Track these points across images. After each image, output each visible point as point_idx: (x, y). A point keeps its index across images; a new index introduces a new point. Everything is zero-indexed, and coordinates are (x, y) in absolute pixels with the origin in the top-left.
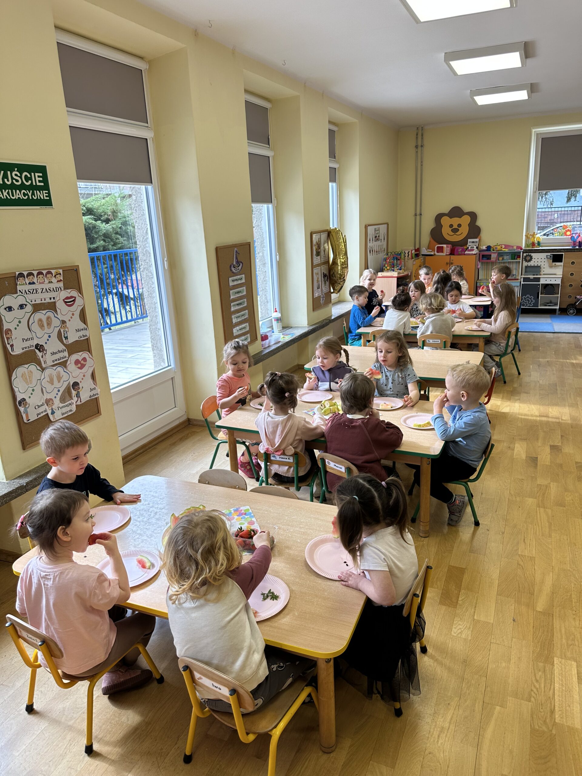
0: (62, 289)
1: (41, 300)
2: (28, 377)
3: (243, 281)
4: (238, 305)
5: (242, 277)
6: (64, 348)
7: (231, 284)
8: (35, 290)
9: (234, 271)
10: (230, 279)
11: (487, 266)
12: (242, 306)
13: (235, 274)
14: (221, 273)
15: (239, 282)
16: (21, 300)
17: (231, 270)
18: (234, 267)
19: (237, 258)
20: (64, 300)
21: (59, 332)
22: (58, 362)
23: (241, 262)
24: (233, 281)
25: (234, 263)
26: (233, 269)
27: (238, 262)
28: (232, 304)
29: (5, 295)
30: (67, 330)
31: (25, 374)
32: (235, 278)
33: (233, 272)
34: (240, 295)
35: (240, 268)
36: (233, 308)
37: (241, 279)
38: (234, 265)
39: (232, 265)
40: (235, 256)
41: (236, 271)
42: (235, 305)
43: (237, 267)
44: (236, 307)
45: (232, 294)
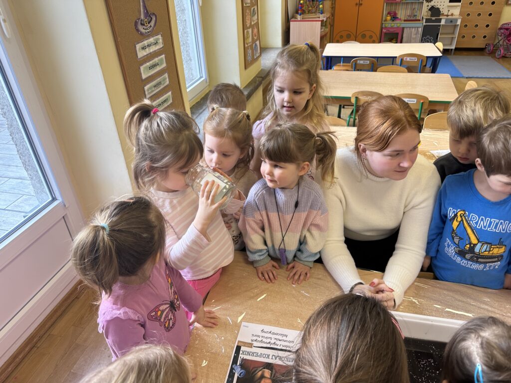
3: (160, 45)
4: (155, 86)
5: (158, 39)
7: (141, 54)
9: (144, 31)
10: (138, 46)
11: (391, 6)
12: (162, 87)
13: (145, 37)
14: (119, 39)
15: (154, 48)
17: (138, 30)
18: (142, 24)
19: (145, 7)
23: (154, 14)
24: (143, 48)
25: (142, 17)
26: (141, 28)
27: (147, 14)
28: (146, 88)
32: (146, 43)
33: (142, 34)
34: (158, 69)
35: (152, 23)
36: (149, 93)
37: (157, 42)
38: (141, 20)
39: (138, 19)
40: (141, 4)
41: (146, 31)
42: (150, 88)
43: (146, 24)
44: (153, 91)
45: (144, 71)
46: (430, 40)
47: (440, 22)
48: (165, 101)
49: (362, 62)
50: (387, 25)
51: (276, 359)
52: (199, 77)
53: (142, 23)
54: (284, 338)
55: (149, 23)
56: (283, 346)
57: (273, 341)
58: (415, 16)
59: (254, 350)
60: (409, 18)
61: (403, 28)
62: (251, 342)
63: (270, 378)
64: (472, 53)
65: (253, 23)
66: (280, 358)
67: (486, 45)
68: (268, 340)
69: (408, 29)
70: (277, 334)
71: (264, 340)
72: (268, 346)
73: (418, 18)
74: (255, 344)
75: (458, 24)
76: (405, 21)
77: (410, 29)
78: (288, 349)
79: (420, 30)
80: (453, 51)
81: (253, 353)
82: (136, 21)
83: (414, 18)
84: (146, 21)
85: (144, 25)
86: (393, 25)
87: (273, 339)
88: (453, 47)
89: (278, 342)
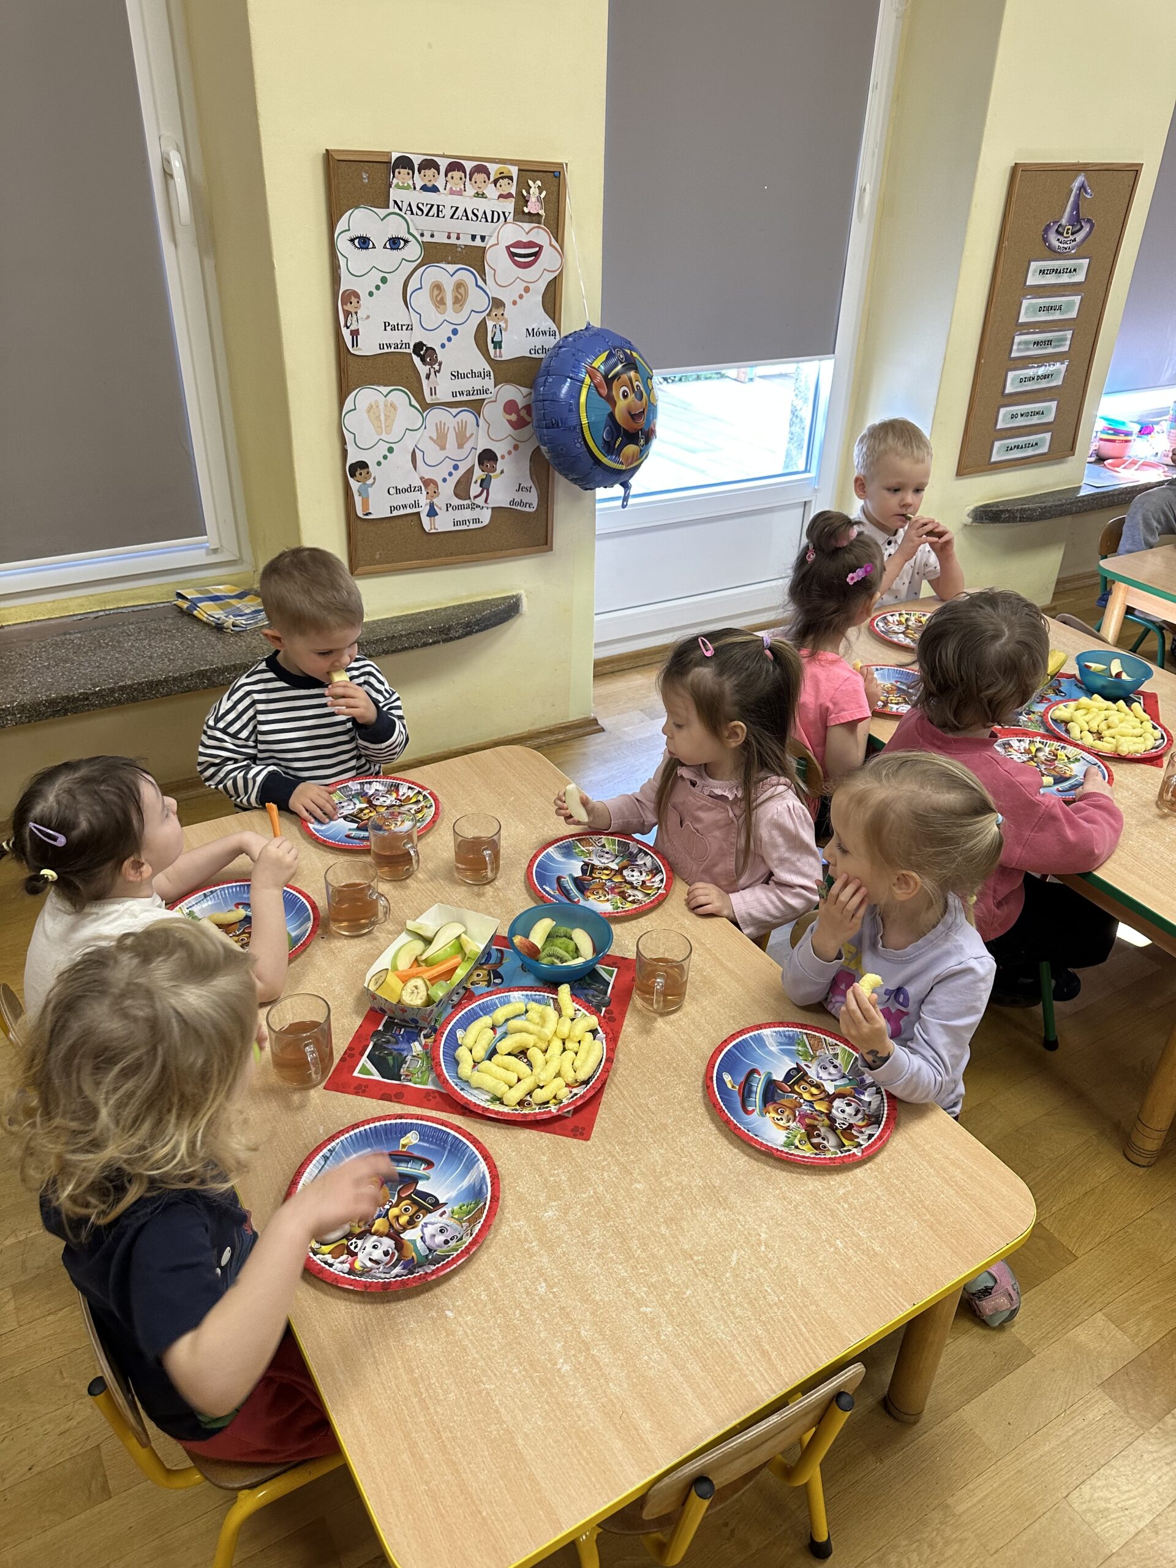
0: (510, 218)
1: (449, 237)
2: (383, 418)
3: (1080, 277)
4: (1036, 343)
5: (1079, 266)
6: (488, 368)
7: (1033, 280)
8: (435, 208)
9: (1057, 244)
10: (1035, 266)
13: (1055, 254)
14: (1006, 244)
15: (1065, 279)
16: (395, 227)
17: (1045, 240)
18: (1057, 232)
19: (1076, 206)
20: (508, 248)
21: (482, 325)
22: (465, 398)
23: (1089, 221)
24: (1042, 272)
25: (1064, 221)
26: (1053, 238)
27: (1077, 221)
28: (1017, 339)
29: (357, 207)
30: (503, 325)
31: (377, 407)
32: (1052, 264)
33: (1050, 247)
34: (1057, 316)
35: (1079, 237)
36: (1019, 350)
37: (1075, 270)
38: (1060, 225)
39: (1055, 222)
40: (1072, 199)
41: (1062, 245)
42: (1026, 343)
43: (1067, 233)
44: (1028, 349)
45: (1027, 309)
48: (1045, 377)
53: (1060, 230)
55: (1072, 234)
82: (1049, 225)
84: (1068, 230)
85: (1062, 234)
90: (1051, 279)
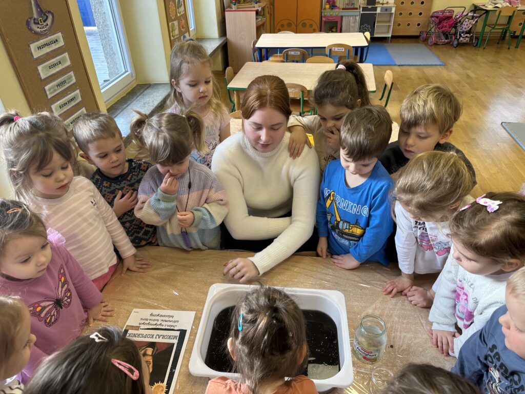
3: (61, 43)
4: (58, 85)
5: (58, 37)
7: (37, 54)
9: (39, 30)
10: (33, 47)
12: (67, 86)
13: (40, 36)
14: (8, 40)
15: (54, 47)
17: (31, 30)
18: (35, 23)
19: (38, 6)
23: (49, 12)
24: (39, 48)
25: (35, 16)
26: (34, 27)
27: (41, 12)
28: (47, 88)
32: (42, 42)
33: (36, 33)
34: (60, 68)
35: (49, 22)
36: (51, 93)
37: (57, 40)
38: (34, 19)
39: (31, 18)
40: (33, 3)
41: (42, 30)
42: (52, 88)
43: (41, 22)
44: (55, 90)
45: (42, 70)
46: (368, 28)
47: (376, 11)
48: (72, 100)
49: (292, 53)
50: (326, 14)
51: (159, 338)
52: (124, 71)
53: (36, 21)
54: (171, 319)
55: (44, 21)
56: (168, 326)
57: (159, 323)
58: (353, 4)
59: (140, 332)
60: (347, 7)
61: (342, 17)
62: (138, 325)
63: (152, 355)
64: (408, 40)
65: (178, 15)
66: (164, 337)
67: (421, 33)
68: (155, 323)
69: (347, 17)
70: (164, 316)
71: (152, 322)
72: (154, 327)
73: (356, 7)
74: (142, 326)
75: (392, 12)
76: (343, 9)
77: (348, 18)
78: (172, 328)
79: (358, 18)
80: (390, 39)
81: (139, 335)
82: (28, 21)
83: (352, 7)
84: (40, 20)
85: (38, 24)
86: (331, 13)
87: (160, 321)
88: (390, 36)
89: (164, 323)
90: (47, 50)
